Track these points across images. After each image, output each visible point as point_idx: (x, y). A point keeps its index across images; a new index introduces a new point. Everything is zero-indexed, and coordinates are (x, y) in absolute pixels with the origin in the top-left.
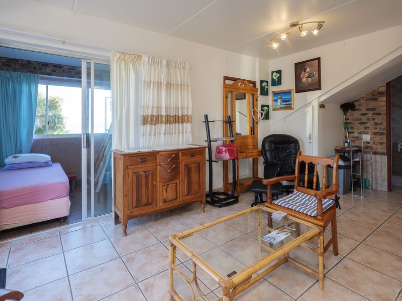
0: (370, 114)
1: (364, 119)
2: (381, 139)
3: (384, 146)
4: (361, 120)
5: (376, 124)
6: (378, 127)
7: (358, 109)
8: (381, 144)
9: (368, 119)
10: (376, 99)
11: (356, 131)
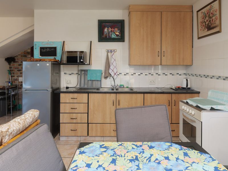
1: (20, 67)
7: (17, 62)
10: (26, 56)
11: (16, 75)
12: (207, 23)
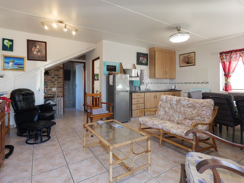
0: (56, 77)
1: (53, 80)
2: (60, 90)
3: (62, 93)
4: (51, 80)
5: (59, 83)
6: (59, 84)
7: (50, 75)
8: (61, 92)
9: (55, 80)
10: (58, 70)
11: (49, 87)
12: (186, 61)
